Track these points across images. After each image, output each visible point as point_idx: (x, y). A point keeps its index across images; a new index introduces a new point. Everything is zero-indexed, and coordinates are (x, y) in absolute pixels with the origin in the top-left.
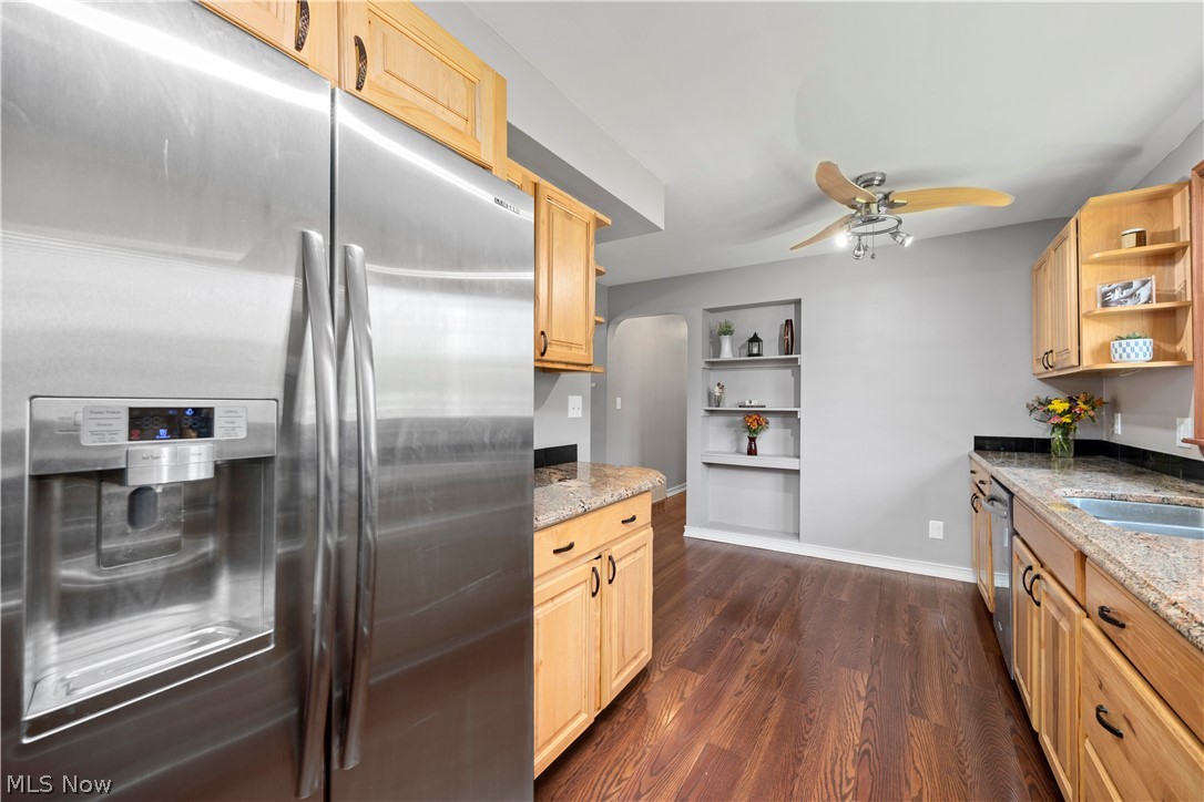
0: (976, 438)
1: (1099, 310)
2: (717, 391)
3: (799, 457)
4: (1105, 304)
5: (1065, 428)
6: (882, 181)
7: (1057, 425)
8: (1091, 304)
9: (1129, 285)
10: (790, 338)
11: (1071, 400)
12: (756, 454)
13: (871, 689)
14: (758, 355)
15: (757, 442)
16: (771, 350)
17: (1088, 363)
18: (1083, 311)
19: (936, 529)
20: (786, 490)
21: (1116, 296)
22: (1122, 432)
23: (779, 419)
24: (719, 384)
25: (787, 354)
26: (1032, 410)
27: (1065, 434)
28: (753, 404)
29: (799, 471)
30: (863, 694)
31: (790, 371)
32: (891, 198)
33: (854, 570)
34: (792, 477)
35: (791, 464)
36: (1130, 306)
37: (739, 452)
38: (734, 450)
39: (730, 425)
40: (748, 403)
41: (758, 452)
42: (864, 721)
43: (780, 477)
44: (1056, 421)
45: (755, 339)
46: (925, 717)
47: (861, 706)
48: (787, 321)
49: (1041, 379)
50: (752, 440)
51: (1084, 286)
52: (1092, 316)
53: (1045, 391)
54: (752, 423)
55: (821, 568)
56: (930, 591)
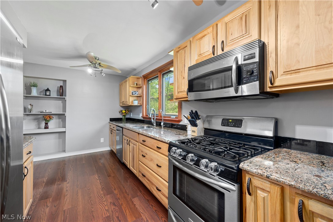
0: (110, 118)
1: (132, 95)
2: (29, 107)
3: (65, 127)
4: (133, 94)
5: (125, 116)
6: (98, 59)
7: (123, 115)
8: (131, 94)
9: (135, 92)
10: (62, 91)
11: (126, 110)
12: (48, 128)
13: (99, 177)
14: (50, 95)
15: (48, 124)
16: (54, 94)
17: (130, 104)
18: (130, 95)
19: (102, 140)
20: (59, 138)
21: (134, 93)
22: (132, 116)
23: (57, 116)
24: (30, 104)
25: (61, 96)
26: (120, 112)
27: (125, 117)
28: (47, 112)
29: (65, 132)
30: (98, 178)
31: (61, 101)
32: (100, 64)
33: (83, 155)
34: (62, 134)
35: (62, 130)
36: (135, 95)
37: (39, 128)
38: (37, 128)
39: (35, 119)
40: (44, 111)
41: (49, 128)
42: (100, 183)
43: (57, 135)
44: (123, 114)
45: (48, 90)
46: (111, 176)
47: (98, 181)
48: (61, 86)
49: (121, 107)
50: (46, 124)
51: (130, 91)
52: (131, 96)
53: (122, 109)
54: (46, 118)
55: (74, 158)
56: (102, 154)
